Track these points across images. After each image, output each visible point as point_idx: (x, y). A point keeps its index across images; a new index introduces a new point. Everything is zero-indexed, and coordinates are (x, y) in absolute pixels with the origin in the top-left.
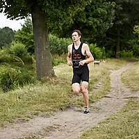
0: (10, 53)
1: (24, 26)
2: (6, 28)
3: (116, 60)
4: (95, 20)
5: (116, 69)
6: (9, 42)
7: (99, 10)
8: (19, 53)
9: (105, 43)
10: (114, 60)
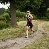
0: (4, 17)
1: (8, 7)
2: (3, 8)
3: (41, 20)
4: (34, 6)
5: (40, 23)
6: (3, 13)
7: (35, 2)
8: (7, 17)
9: (37, 14)
10: (40, 20)
